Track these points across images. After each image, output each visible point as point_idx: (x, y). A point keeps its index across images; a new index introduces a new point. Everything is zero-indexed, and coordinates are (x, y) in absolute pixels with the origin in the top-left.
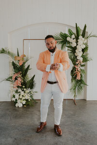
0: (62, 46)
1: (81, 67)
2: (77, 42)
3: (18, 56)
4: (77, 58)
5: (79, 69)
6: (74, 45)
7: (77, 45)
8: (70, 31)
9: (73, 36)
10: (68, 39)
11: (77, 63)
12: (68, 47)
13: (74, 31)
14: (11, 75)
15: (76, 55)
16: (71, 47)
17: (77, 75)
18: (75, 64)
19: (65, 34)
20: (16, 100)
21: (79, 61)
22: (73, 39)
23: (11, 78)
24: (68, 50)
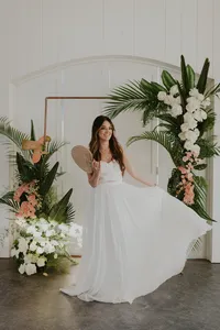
0: (146, 114)
1: (194, 171)
2: (184, 104)
3: (33, 139)
4: (185, 146)
5: (190, 176)
6: (176, 111)
7: (185, 111)
8: (165, 76)
9: (175, 89)
10: (161, 96)
11: (185, 159)
12: (160, 117)
13: (178, 77)
14: (12, 189)
15: (182, 139)
16: (169, 118)
17: (183, 192)
18: (178, 163)
19: (153, 84)
20: (21, 254)
21: (189, 154)
22: (175, 97)
23: (11, 195)
24: (161, 125)
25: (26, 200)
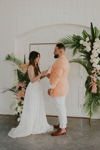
0: (75, 51)
1: (98, 77)
2: (92, 46)
4: (93, 65)
5: (95, 80)
6: (88, 49)
7: (92, 49)
8: (84, 33)
9: (88, 39)
10: (81, 42)
11: (93, 72)
12: (81, 52)
13: (89, 33)
15: (92, 62)
16: (86, 52)
17: (92, 87)
18: (90, 74)
19: (78, 36)
21: (95, 69)
22: (88, 42)
24: (82, 56)
25: (21, 90)
